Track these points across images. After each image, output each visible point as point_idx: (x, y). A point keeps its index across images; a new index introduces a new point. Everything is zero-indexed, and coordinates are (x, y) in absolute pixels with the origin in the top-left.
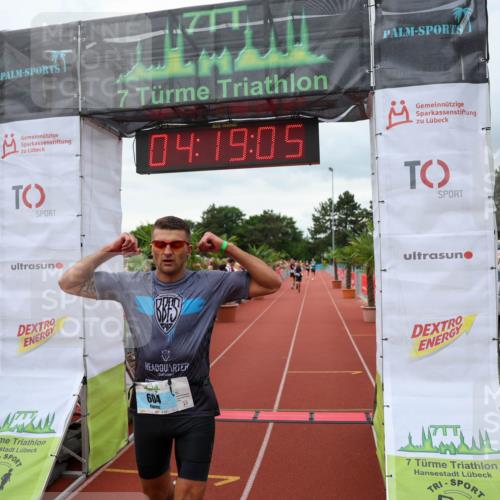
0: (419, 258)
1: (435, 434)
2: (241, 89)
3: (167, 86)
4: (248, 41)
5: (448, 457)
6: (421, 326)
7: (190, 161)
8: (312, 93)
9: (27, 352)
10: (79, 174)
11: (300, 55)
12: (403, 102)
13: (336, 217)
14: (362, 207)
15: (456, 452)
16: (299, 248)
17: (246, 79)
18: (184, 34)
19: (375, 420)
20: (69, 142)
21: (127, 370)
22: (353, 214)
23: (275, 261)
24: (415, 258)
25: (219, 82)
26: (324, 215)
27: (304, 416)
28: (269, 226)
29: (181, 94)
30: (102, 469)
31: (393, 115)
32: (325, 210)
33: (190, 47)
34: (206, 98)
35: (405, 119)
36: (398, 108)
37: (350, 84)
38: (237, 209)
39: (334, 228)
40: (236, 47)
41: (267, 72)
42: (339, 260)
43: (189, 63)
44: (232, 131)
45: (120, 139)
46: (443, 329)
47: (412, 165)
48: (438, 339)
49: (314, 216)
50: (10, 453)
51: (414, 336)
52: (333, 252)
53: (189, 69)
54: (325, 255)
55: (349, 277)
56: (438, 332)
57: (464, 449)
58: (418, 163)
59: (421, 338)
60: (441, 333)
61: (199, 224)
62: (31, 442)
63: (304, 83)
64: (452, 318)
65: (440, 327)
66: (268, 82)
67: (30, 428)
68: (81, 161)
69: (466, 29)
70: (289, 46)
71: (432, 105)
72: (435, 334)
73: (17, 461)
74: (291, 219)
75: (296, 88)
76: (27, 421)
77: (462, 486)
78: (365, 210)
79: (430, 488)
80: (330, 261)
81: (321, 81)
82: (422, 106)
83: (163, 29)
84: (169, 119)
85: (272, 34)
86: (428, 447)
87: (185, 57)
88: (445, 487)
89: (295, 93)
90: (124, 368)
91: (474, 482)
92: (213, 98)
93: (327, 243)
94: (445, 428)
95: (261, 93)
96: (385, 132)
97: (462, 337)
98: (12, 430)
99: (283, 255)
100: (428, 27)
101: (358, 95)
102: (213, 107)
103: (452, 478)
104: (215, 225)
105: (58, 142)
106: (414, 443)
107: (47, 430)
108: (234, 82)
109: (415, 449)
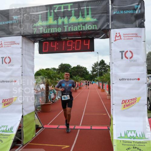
0: (124, 80)
1: (128, 133)
2: (71, 29)
3: (48, 28)
4: (73, 14)
5: (132, 140)
6: (124, 101)
7: (55, 50)
8: (92, 30)
10: (21, 54)
11: (89, 19)
12: (119, 33)
13: (99, 67)
14: (107, 64)
15: (135, 138)
16: (88, 77)
17: (72, 26)
18: (54, 12)
19: (110, 129)
20: (19, 44)
21: (36, 113)
22: (104, 67)
23: (80, 80)
24: (122, 80)
25: (64, 26)
27: (89, 127)
28: (79, 70)
29: (53, 30)
30: (27, 144)
31: (116, 37)
32: (96, 65)
33: (56, 16)
34: (60, 31)
35: (120, 38)
36: (118, 35)
37: (104, 28)
38: (69, 65)
40: (69, 16)
41: (79, 24)
42: (100, 80)
43: (55, 21)
44: (68, 41)
45: (34, 43)
46: (131, 101)
47: (122, 52)
48: (129, 104)
49: (92, 67)
51: (122, 103)
52: (98, 78)
53: (55, 22)
54: (96, 79)
55: (103, 85)
56: (129, 102)
57: (137, 138)
58: (124, 51)
59: (124, 104)
60: (130, 102)
61: (58, 69)
62: (6, 135)
63: (90, 27)
64: (133, 98)
65: (130, 101)
66: (79, 26)
67: (5, 131)
68: (22, 50)
69: (138, 12)
70: (85, 16)
71: (128, 34)
72: (129, 103)
73: (1, 141)
74: (86, 68)
75: (87, 29)
76: (5, 129)
77: (136, 149)
78: (108, 65)
79: (127, 149)
80: (97, 81)
81: (95, 27)
82: (125, 34)
83: (47, 10)
85: (80, 12)
86: (126, 137)
87: (54, 19)
88: (131, 149)
90: (34, 112)
91: (140, 147)
92: (62, 31)
93: (96, 75)
94: (131, 131)
95: (77, 30)
96: (114, 42)
97: (136, 104)
99: (83, 79)
100: (127, 11)
101: (106, 31)
102: (62, 34)
103: (133, 146)
104: (63, 69)
105: (15, 44)
106: (122, 136)
107: (11, 131)
108: (69, 26)
109: (122, 138)
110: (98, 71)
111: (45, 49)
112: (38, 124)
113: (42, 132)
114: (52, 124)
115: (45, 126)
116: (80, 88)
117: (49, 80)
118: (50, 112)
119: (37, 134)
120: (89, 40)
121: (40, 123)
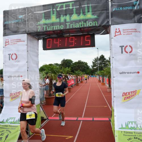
0: (124, 73)
1: (129, 124)
2: (73, 26)
3: (52, 25)
4: (75, 12)
5: (133, 131)
6: (125, 93)
7: (58, 46)
9: (12, 101)
10: (27, 50)
11: (89, 16)
12: (119, 29)
13: (99, 62)
14: (107, 59)
15: (135, 129)
16: (88, 71)
17: (74, 23)
19: (112, 120)
20: (24, 41)
22: (104, 61)
23: (82, 75)
24: (123, 73)
25: (66, 24)
27: (91, 119)
28: (80, 65)
31: (116, 33)
32: (96, 60)
33: (58, 14)
34: (63, 28)
35: (119, 34)
36: (118, 31)
37: (104, 24)
40: (71, 14)
41: (80, 21)
42: (100, 74)
43: (58, 18)
44: (70, 38)
45: (38, 40)
46: (131, 94)
47: (122, 47)
48: (130, 97)
49: (93, 62)
50: (8, 130)
51: (123, 96)
52: (98, 72)
53: (58, 20)
54: (96, 73)
56: (130, 95)
58: (124, 46)
59: (125, 96)
60: (131, 95)
61: (60, 64)
62: (14, 126)
63: (91, 24)
64: (134, 90)
68: (27, 47)
69: (137, 8)
70: (86, 13)
71: (127, 30)
73: (10, 132)
74: (86, 63)
76: (13, 121)
77: (137, 139)
79: (128, 140)
81: (95, 23)
82: (124, 30)
83: (50, 9)
84: (52, 34)
85: (81, 10)
86: (127, 128)
88: (132, 139)
89: (88, 27)
90: (40, 105)
91: (141, 138)
92: (65, 28)
93: (96, 69)
94: (132, 122)
98: (8, 123)
99: (84, 73)
100: (126, 7)
101: (106, 27)
102: (64, 31)
103: (134, 137)
104: (65, 65)
105: (21, 41)
106: (123, 127)
107: (18, 123)
108: (70, 24)
110: (99, 65)
111: (49, 46)
112: (43, 116)
114: (56, 116)
115: (50, 118)
116: (81, 82)
117: (53, 75)
119: (43, 125)
121: (45, 115)
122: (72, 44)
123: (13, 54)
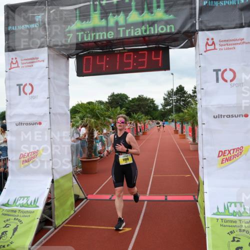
0: (221, 117)
1: (230, 206)
2: (130, 33)
3: (92, 31)
4: (133, 8)
5: (237, 218)
6: (222, 151)
7: (104, 69)
8: (166, 34)
10: (47, 77)
12: (213, 39)
13: (175, 98)
14: (188, 93)
15: (241, 215)
16: (157, 114)
17: (132, 27)
18: (101, 5)
19: (199, 199)
20: (43, 61)
21: (74, 176)
22: (184, 97)
23: (145, 120)
24: (219, 117)
25: (119, 29)
26: (169, 97)
27: (162, 198)
28: (141, 103)
29: (99, 35)
30: (62, 225)
31: (207, 45)
34: (112, 37)
35: (213, 48)
36: (210, 42)
37: (186, 29)
38: (126, 95)
39: (174, 104)
40: (127, 11)
41: (143, 23)
42: (177, 120)
43: (103, 20)
44: (125, 54)
45: (68, 59)
46: (233, 153)
47: (217, 71)
48: (231, 158)
49: (164, 97)
50: (17, 218)
51: (219, 156)
52: (174, 116)
53: (103, 23)
54: (170, 117)
56: (231, 154)
57: (245, 214)
58: (220, 70)
59: (222, 157)
61: (106, 102)
62: (27, 212)
63: (162, 29)
64: (237, 147)
65: (232, 152)
67: (26, 205)
68: (49, 70)
70: (155, 10)
72: (229, 155)
73: (20, 221)
74: (152, 99)
75: (158, 31)
76: (25, 202)
77: (245, 233)
78: (190, 94)
79: (228, 233)
81: (171, 28)
82: (222, 41)
85: (146, 4)
86: (227, 213)
87: (101, 17)
88: (236, 233)
89: (157, 34)
90: (72, 175)
92: (115, 37)
93: (171, 111)
94: (235, 203)
95: (140, 34)
96: (204, 54)
97: (243, 157)
98: (17, 206)
99: (149, 118)
100: (225, 2)
101: (190, 34)
102: (115, 42)
103: (240, 228)
104: (114, 103)
106: (220, 211)
107: (34, 206)
108: (126, 29)
109: (221, 214)
112: (77, 194)
113: (85, 206)
114: (100, 193)
115: (89, 197)
116: (144, 133)
117: (93, 120)
118: (96, 173)
119: (77, 209)
120: (161, 52)
121: (81, 192)
122: (128, 65)
123: (26, 85)
